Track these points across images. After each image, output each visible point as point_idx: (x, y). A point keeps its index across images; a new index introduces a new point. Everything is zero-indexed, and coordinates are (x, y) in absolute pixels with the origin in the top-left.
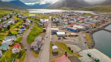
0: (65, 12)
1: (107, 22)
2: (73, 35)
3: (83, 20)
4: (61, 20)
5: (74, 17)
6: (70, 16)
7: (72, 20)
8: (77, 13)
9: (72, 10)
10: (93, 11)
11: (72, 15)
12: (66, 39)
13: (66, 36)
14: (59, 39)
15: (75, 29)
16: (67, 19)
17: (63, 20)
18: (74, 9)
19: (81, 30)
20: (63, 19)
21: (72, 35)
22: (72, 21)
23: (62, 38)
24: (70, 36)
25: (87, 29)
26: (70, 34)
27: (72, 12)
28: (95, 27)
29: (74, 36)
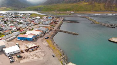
0: (6, 14)
1: (58, 22)
2: (32, 48)
3: (34, 22)
4: (3, 25)
5: (21, 19)
6: (15, 17)
7: (21, 23)
8: (21, 14)
9: (14, 10)
10: (37, 11)
11: (17, 17)
12: (24, 58)
13: (23, 52)
14: (11, 62)
15: (31, 37)
16: (12, 22)
17: (7, 25)
18: (16, 9)
19: (39, 36)
20: (7, 23)
21: (30, 48)
22: (21, 25)
23: (16, 59)
24: (28, 50)
25: (45, 34)
26: (27, 47)
27: (15, 13)
28: (51, 30)
29: (34, 49)
